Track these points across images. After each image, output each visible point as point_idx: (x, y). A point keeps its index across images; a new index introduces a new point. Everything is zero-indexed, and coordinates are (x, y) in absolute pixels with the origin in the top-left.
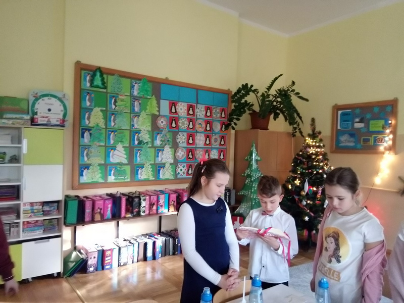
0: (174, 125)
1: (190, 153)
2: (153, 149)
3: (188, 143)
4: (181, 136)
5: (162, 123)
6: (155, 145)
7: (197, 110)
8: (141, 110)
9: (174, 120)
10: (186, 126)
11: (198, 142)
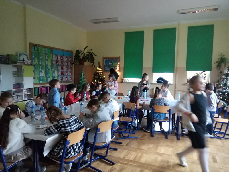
0: (57, 63)
1: (62, 73)
2: (52, 72)
3: (61, 70)
4: (59, 67)
5: (54, 62)
7: (63, 58)
8: (48, 59)
10: (60, 63)
11: (64, 69)
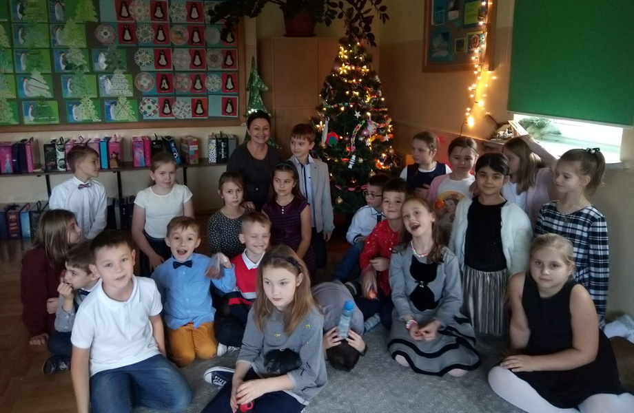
0: (127, 37)
1: (164, 81)
2: (94, 76)
3: (158, 65)
4: (144, 53)
5: (106, 34)
6: (96, 69)
7: (169, 11)
8: (66, 18)
9: (126, 28)
10: (151, 37)
11: (178, 62)
